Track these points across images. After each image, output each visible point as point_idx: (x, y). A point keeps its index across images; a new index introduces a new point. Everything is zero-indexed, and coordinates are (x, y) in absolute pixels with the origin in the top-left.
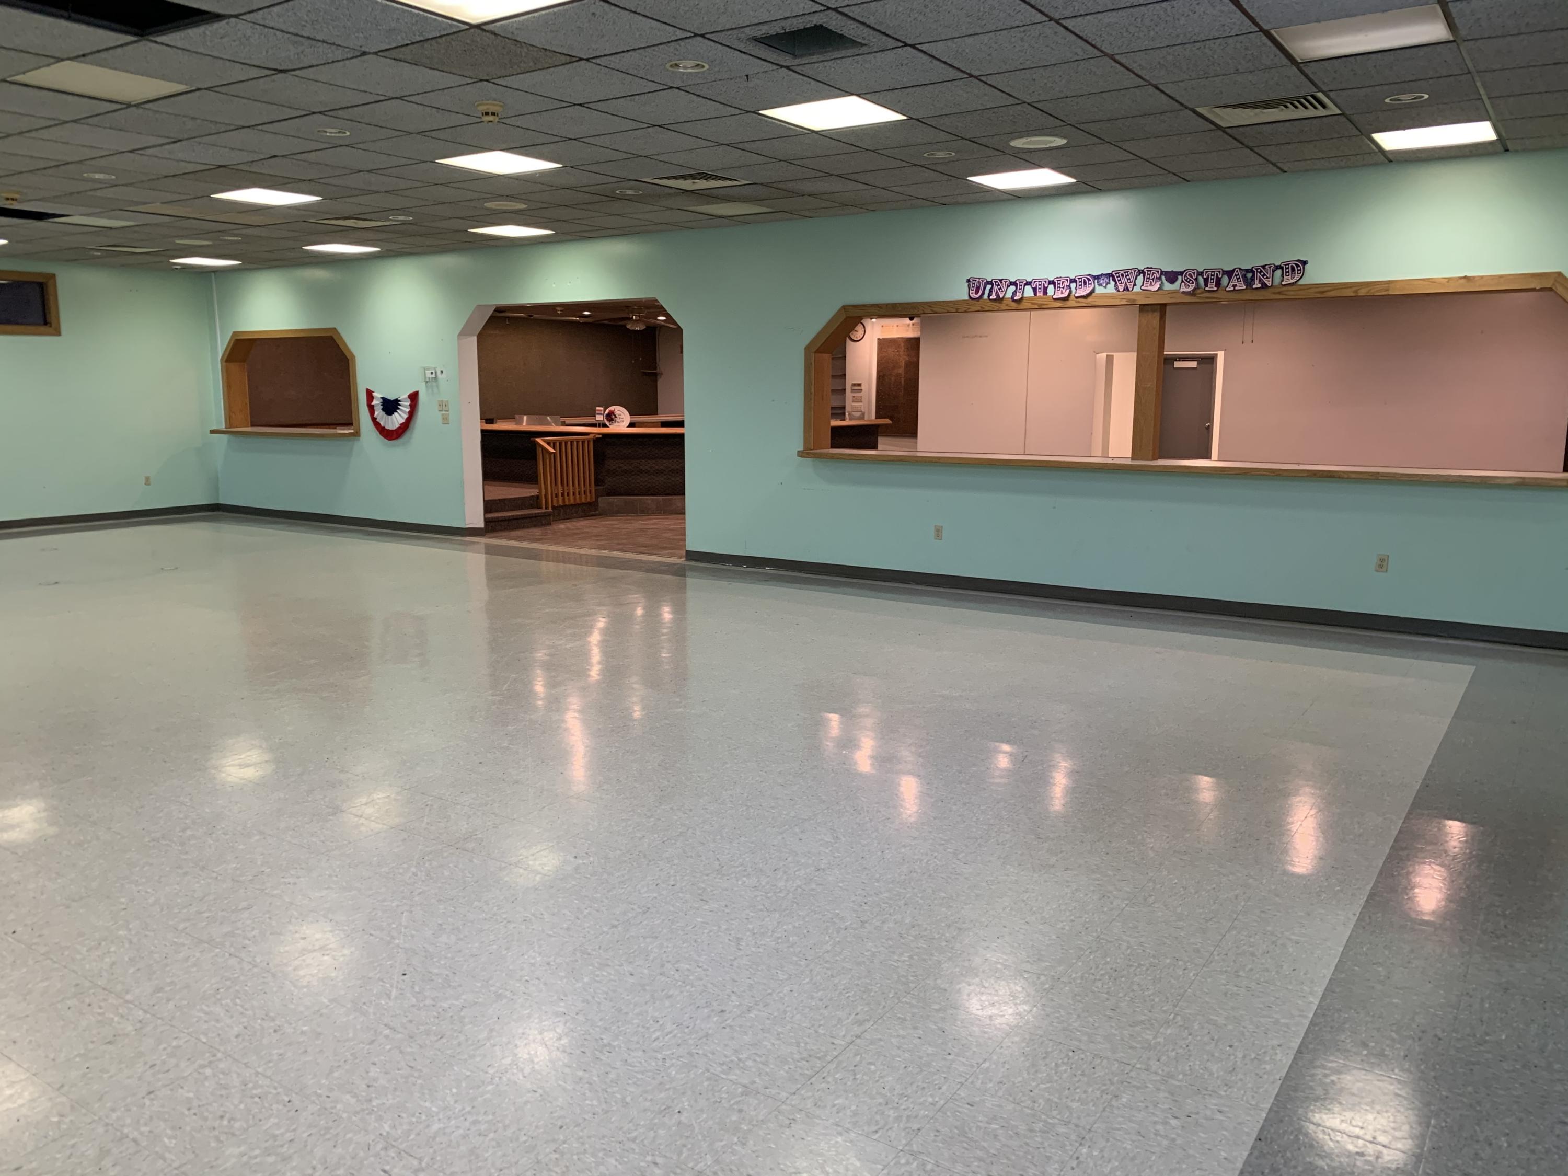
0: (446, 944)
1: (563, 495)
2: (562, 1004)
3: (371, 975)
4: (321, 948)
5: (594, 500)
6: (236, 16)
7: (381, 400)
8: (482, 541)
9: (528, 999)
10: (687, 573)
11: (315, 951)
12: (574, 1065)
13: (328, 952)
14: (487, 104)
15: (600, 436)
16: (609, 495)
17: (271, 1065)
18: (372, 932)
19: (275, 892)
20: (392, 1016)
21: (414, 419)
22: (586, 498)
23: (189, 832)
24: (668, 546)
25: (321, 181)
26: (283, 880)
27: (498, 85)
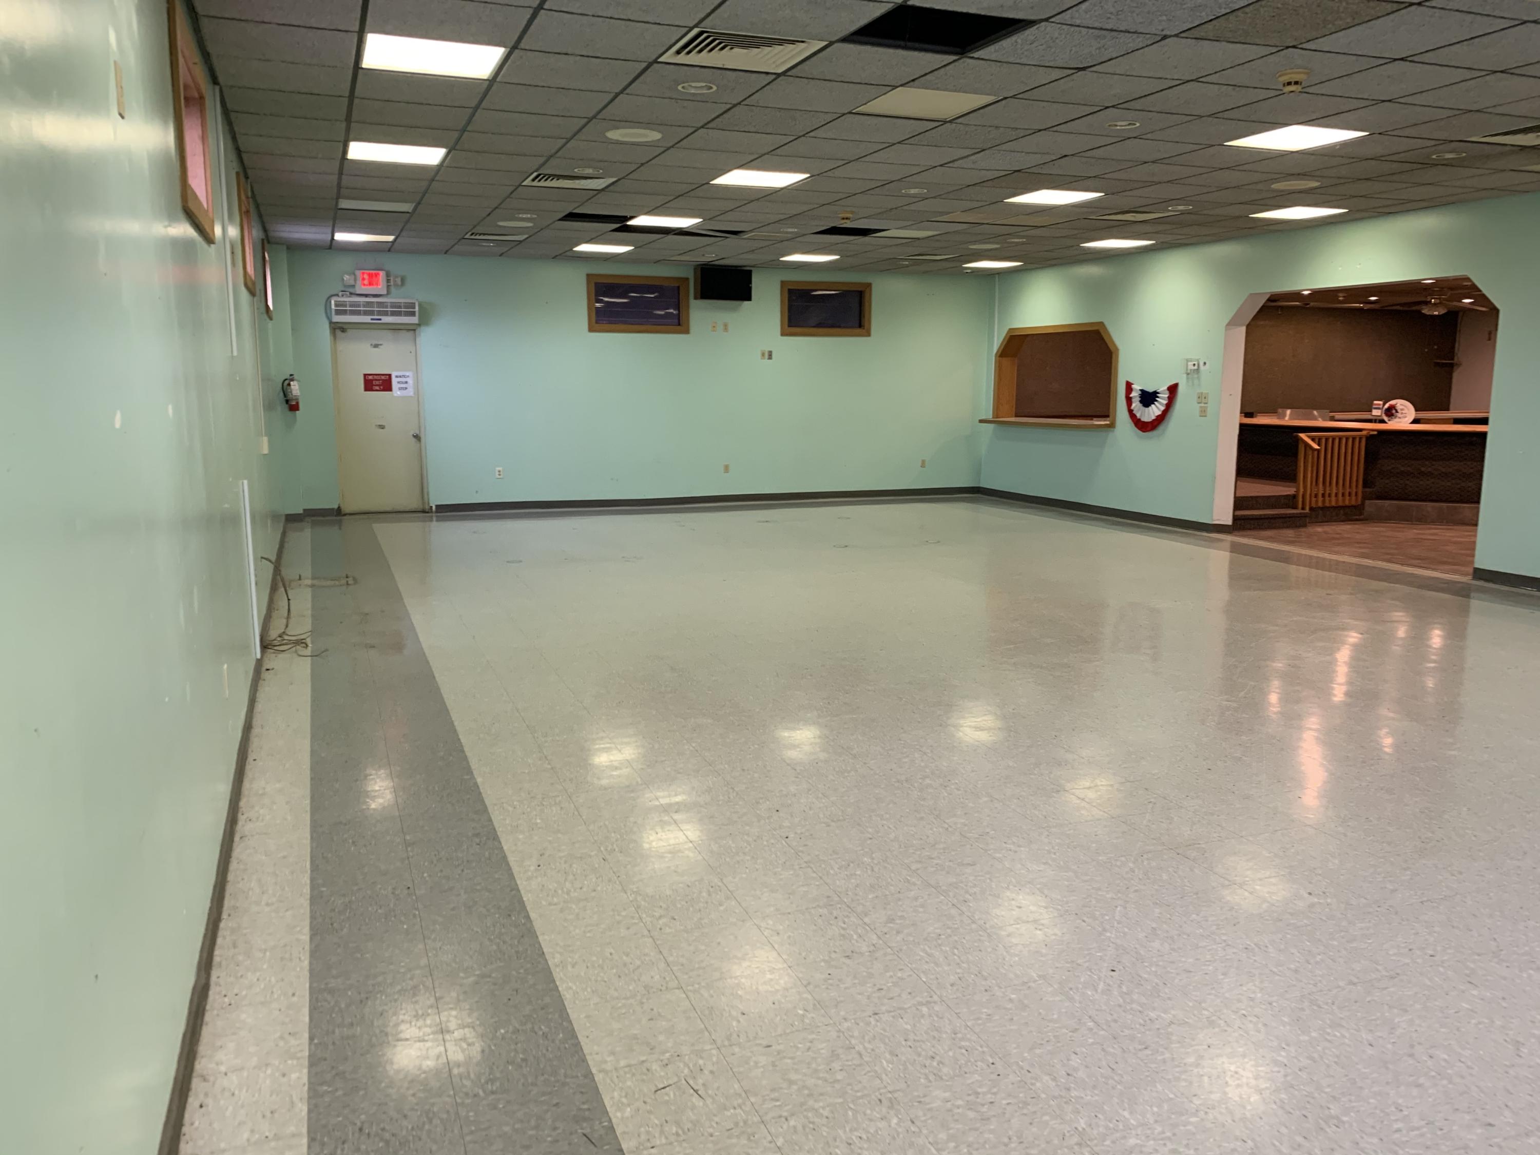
0: (1158, 951)
1: (1323, 495)
2: (1283, 1054)
3: (1079, 961)
4: (1035, 921)
5: (1359, 503)
6: (1047, 20)
7: (1140, 393)
8: (1229, 538)
9: (1243, 1036)
10: (1472, 595)
11: (1028, 922)
12: (1293, 1128)
13: (1041, 927)
14: (1290, 73)
15: (1375, 433)
16: (1379, 497)
17: (980, 1022)
18: (1085, 919)
19: (998, 855)
20: (1097, 1010)
21: (1171, 410)
22: (1350, 500)
23: (928, 781)
24: (1450, 560)
25: (1106, 176)
26: (1005, 845)
27: (1306, 49)
